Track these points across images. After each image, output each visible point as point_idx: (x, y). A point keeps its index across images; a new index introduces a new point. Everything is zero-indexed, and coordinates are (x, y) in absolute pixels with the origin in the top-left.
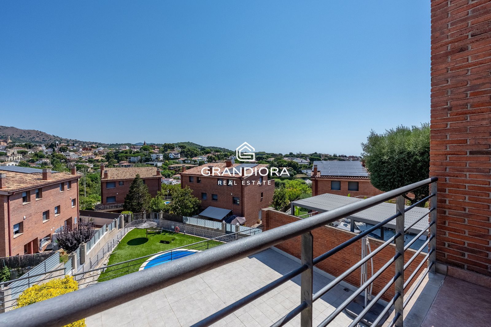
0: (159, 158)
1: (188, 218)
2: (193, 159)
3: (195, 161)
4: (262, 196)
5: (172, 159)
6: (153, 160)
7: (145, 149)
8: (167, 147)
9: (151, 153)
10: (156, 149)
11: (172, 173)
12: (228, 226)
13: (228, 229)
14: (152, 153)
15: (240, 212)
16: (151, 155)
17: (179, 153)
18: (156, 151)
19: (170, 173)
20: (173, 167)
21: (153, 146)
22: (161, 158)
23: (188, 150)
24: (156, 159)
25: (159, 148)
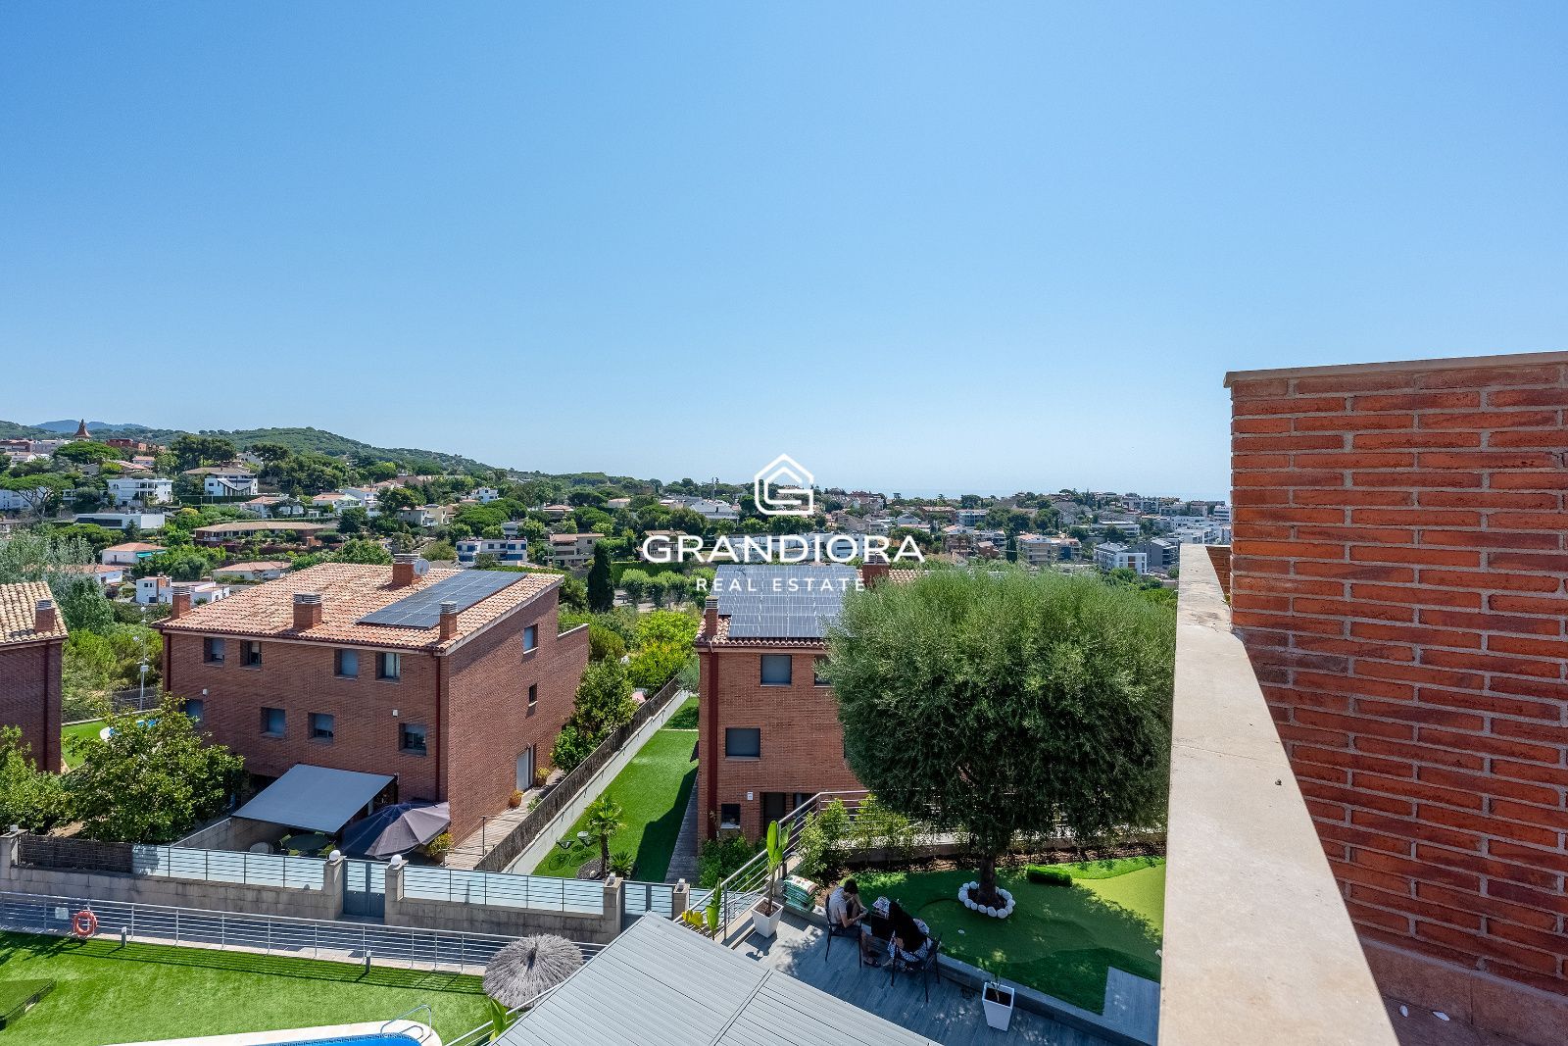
0: (151, 493)
1: (161, 851)
2: (320, 499)
3: (325, 509)
4: (532, 699)
5: (218, 500)
6: (118, 502)
7: (78, 457)
8: (192, 450)
9: (110, 472)
10: (137, 458)
11: (211, 558)
12: (356, 870)
13: (356, 884)
14: (113, 473)
15: (431, 783)
16: (111, 482)
17: (251, 477)
18: (141, 463)
19: (204, 560)
20: (217, 534)
21: (125, 442)
22: (163, 492)
23: (296, 467)
24: (136, 497)
25: (155, 454)
